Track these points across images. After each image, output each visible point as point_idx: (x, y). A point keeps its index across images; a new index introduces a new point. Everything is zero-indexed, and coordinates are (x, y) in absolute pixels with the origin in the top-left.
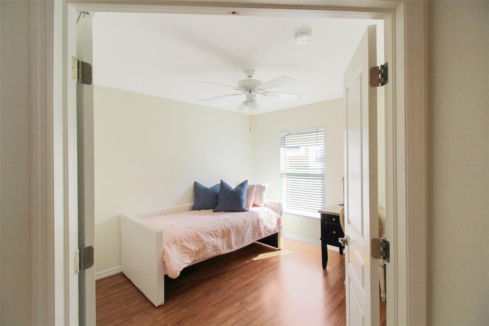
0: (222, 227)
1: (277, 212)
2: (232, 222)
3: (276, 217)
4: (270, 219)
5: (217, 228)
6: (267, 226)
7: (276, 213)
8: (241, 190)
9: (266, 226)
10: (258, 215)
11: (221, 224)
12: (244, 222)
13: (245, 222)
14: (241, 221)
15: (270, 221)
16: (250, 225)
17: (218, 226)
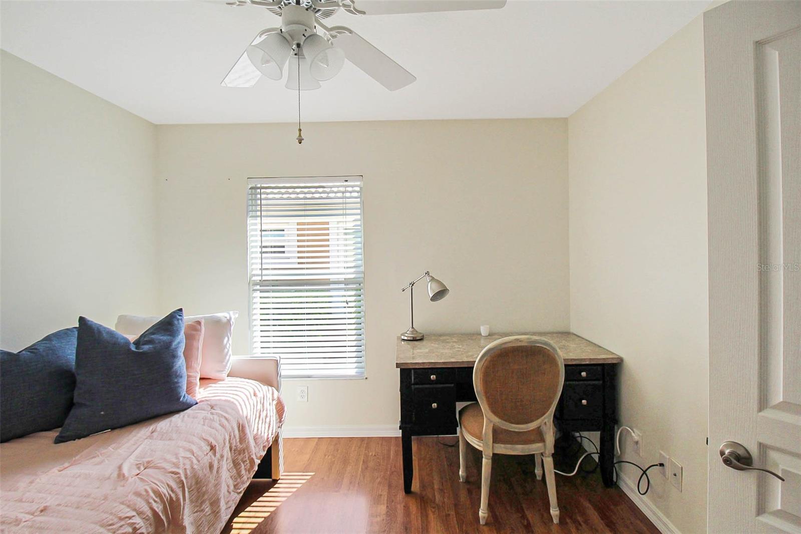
0: (149, 503)
1: (271, 386)
2: (176, 465)
3: (273, 400)
4: (262, 410)
5: (130, 518)
6: (259, 433)
7: (270, 388)
8: (170, 343)
9: (257, 434)
10: (238, 412)
11: (138, 494)
12: (209, 448)
13: (212, 448)
14: (200, 448)
15: (263, 415)
16: (227, 453)
17: (135, 510)
